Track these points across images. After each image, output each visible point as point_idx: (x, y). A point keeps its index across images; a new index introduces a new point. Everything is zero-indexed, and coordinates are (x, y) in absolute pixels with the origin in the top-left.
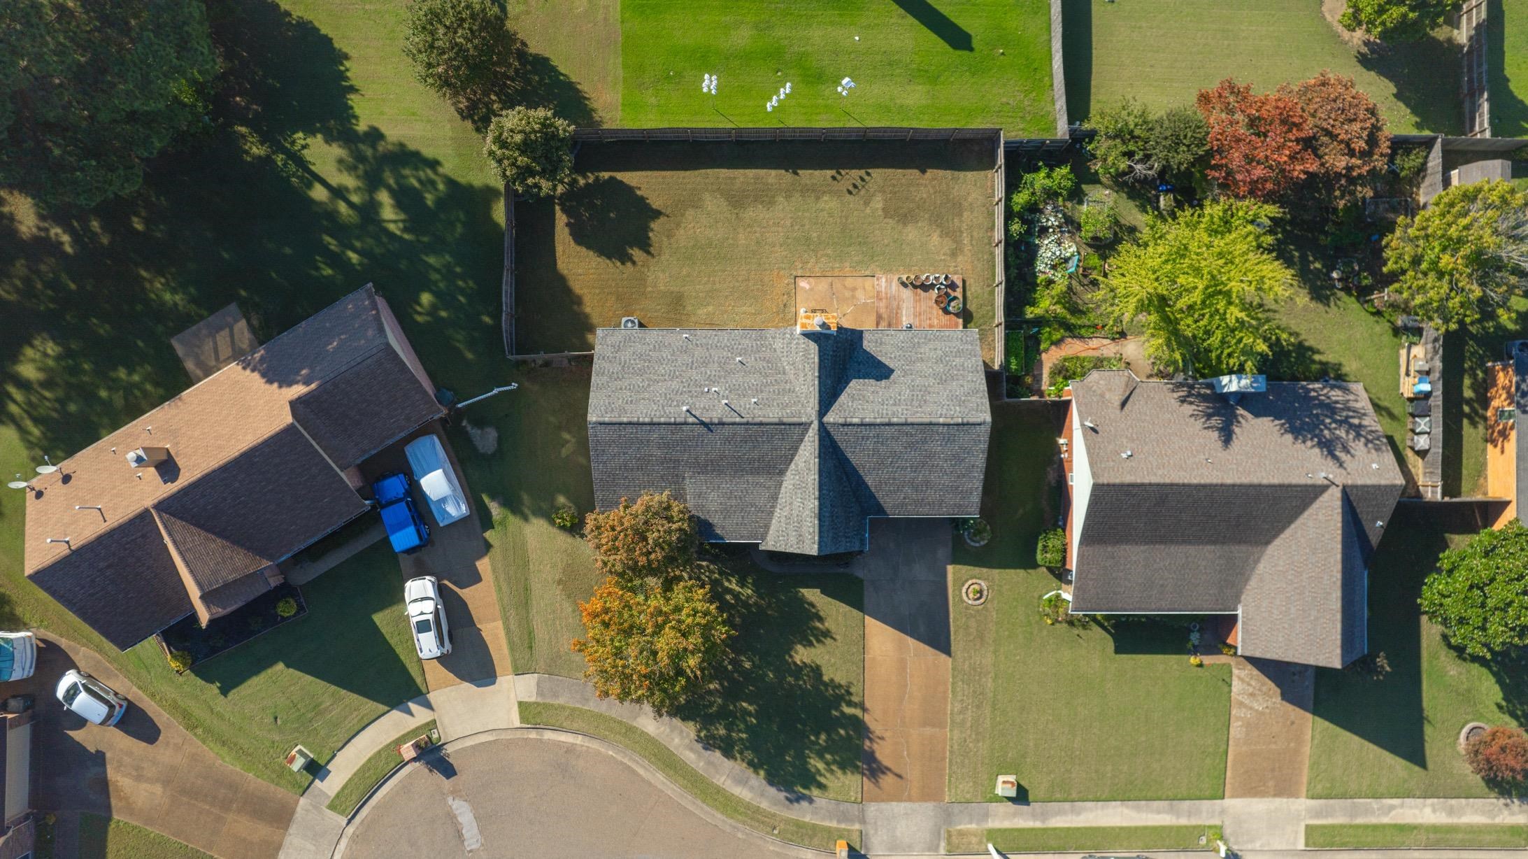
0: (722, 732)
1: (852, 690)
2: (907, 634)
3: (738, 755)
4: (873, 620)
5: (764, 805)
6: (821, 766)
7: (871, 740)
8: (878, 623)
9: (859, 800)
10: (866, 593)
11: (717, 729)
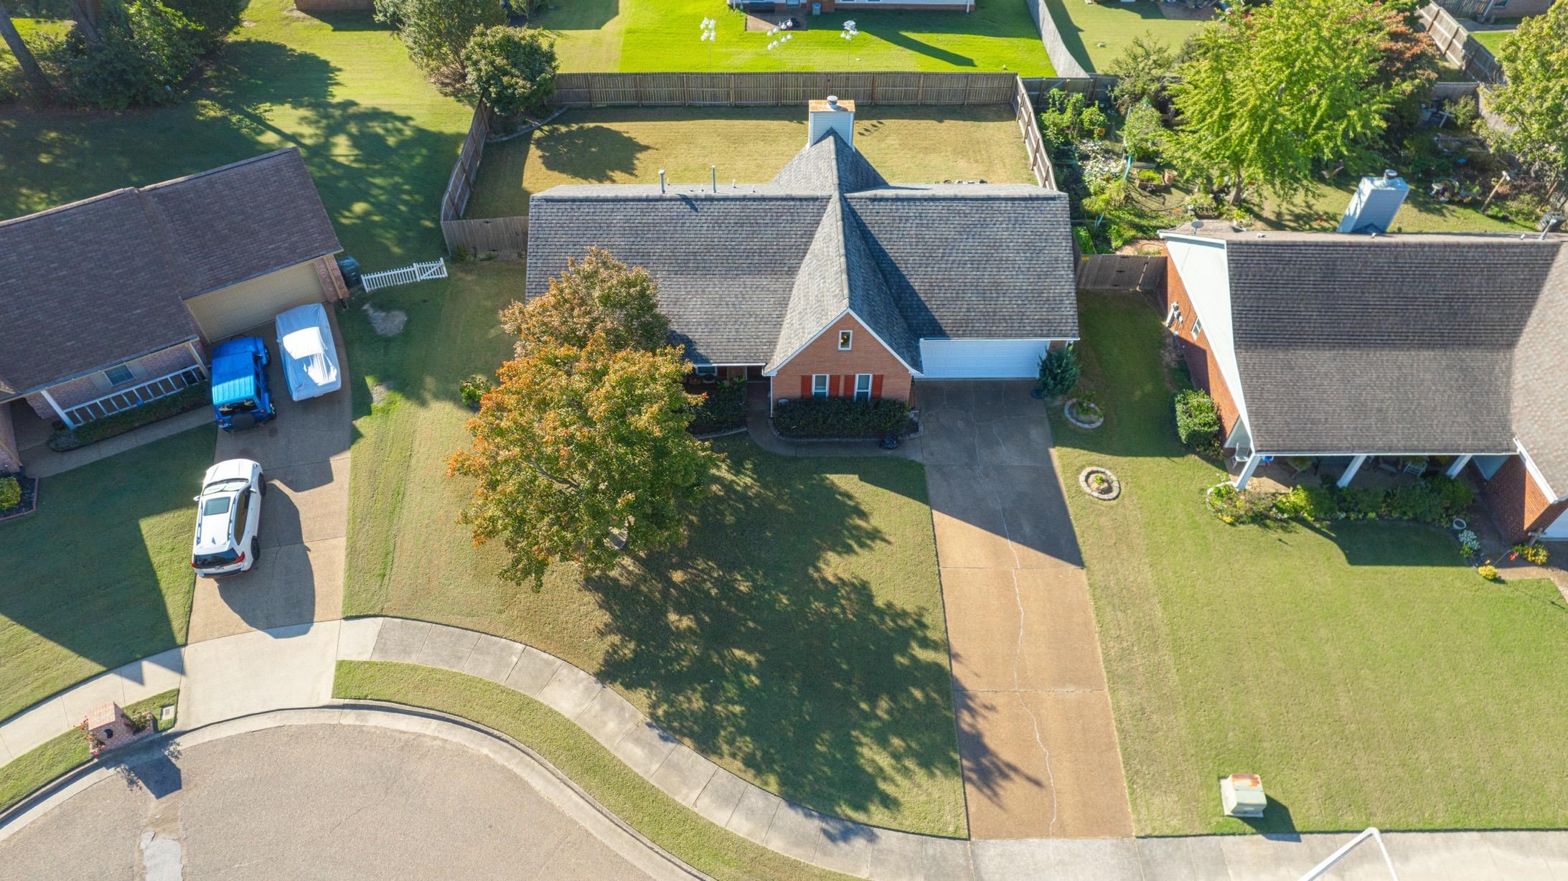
0: (698, 704)
1: (927, 620)
2: (1005, 537)
3: (725, 748)
4: (947, 517)
5: (776, 845)
6: (884, 761)
7: (972, 711)
8: (955, 521)
9: (964, 834)
10: (930, 482)
11: (690, 701)
